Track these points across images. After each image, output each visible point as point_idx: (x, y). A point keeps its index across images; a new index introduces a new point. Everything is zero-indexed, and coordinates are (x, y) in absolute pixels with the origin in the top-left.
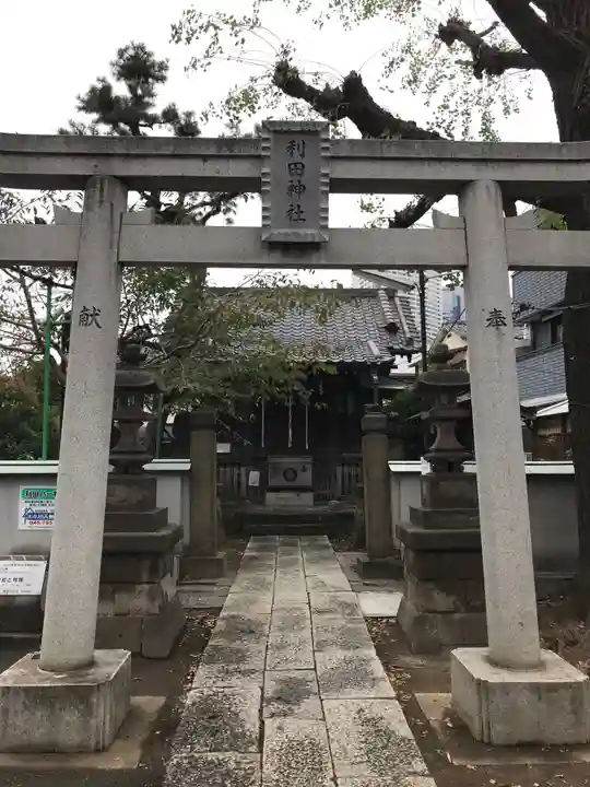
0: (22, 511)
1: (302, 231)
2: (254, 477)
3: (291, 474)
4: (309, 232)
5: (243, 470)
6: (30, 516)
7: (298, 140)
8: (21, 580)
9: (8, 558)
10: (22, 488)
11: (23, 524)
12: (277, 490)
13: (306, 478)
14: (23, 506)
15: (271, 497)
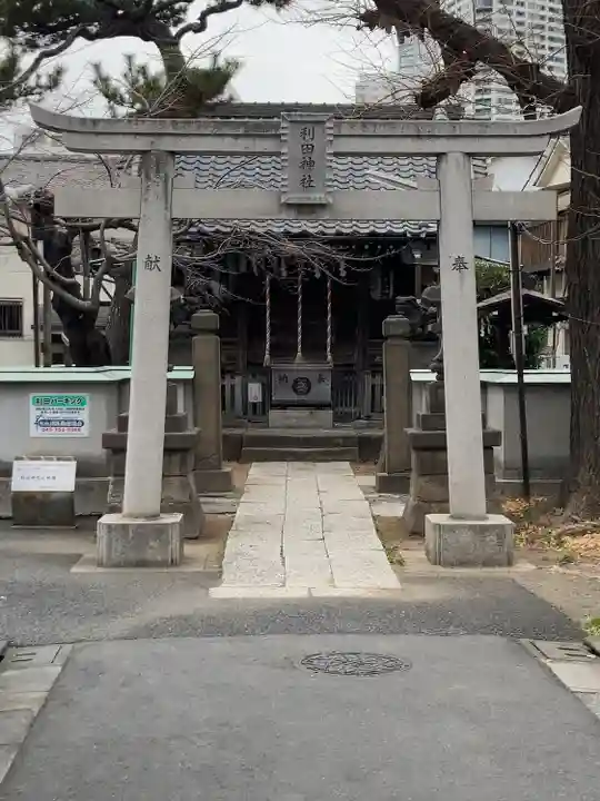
0: (33, 419)
1: (312, 196)
2: (255, 391)
3: (302, 386)
4: (318, 196)
5: (238, 380)
6: (40, 423)
7: (309, 126)
8: (54, 478)
9: (39, 459)
10: (32, 395)
11: (35, 432)
12: (284, 406)
13: (323, 391)
14: (34, 413)
15: (274, 415)
